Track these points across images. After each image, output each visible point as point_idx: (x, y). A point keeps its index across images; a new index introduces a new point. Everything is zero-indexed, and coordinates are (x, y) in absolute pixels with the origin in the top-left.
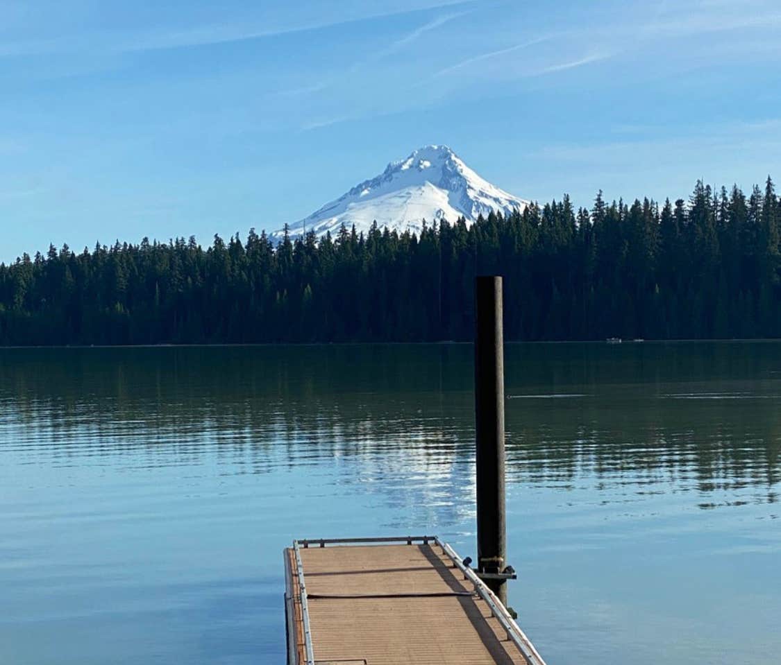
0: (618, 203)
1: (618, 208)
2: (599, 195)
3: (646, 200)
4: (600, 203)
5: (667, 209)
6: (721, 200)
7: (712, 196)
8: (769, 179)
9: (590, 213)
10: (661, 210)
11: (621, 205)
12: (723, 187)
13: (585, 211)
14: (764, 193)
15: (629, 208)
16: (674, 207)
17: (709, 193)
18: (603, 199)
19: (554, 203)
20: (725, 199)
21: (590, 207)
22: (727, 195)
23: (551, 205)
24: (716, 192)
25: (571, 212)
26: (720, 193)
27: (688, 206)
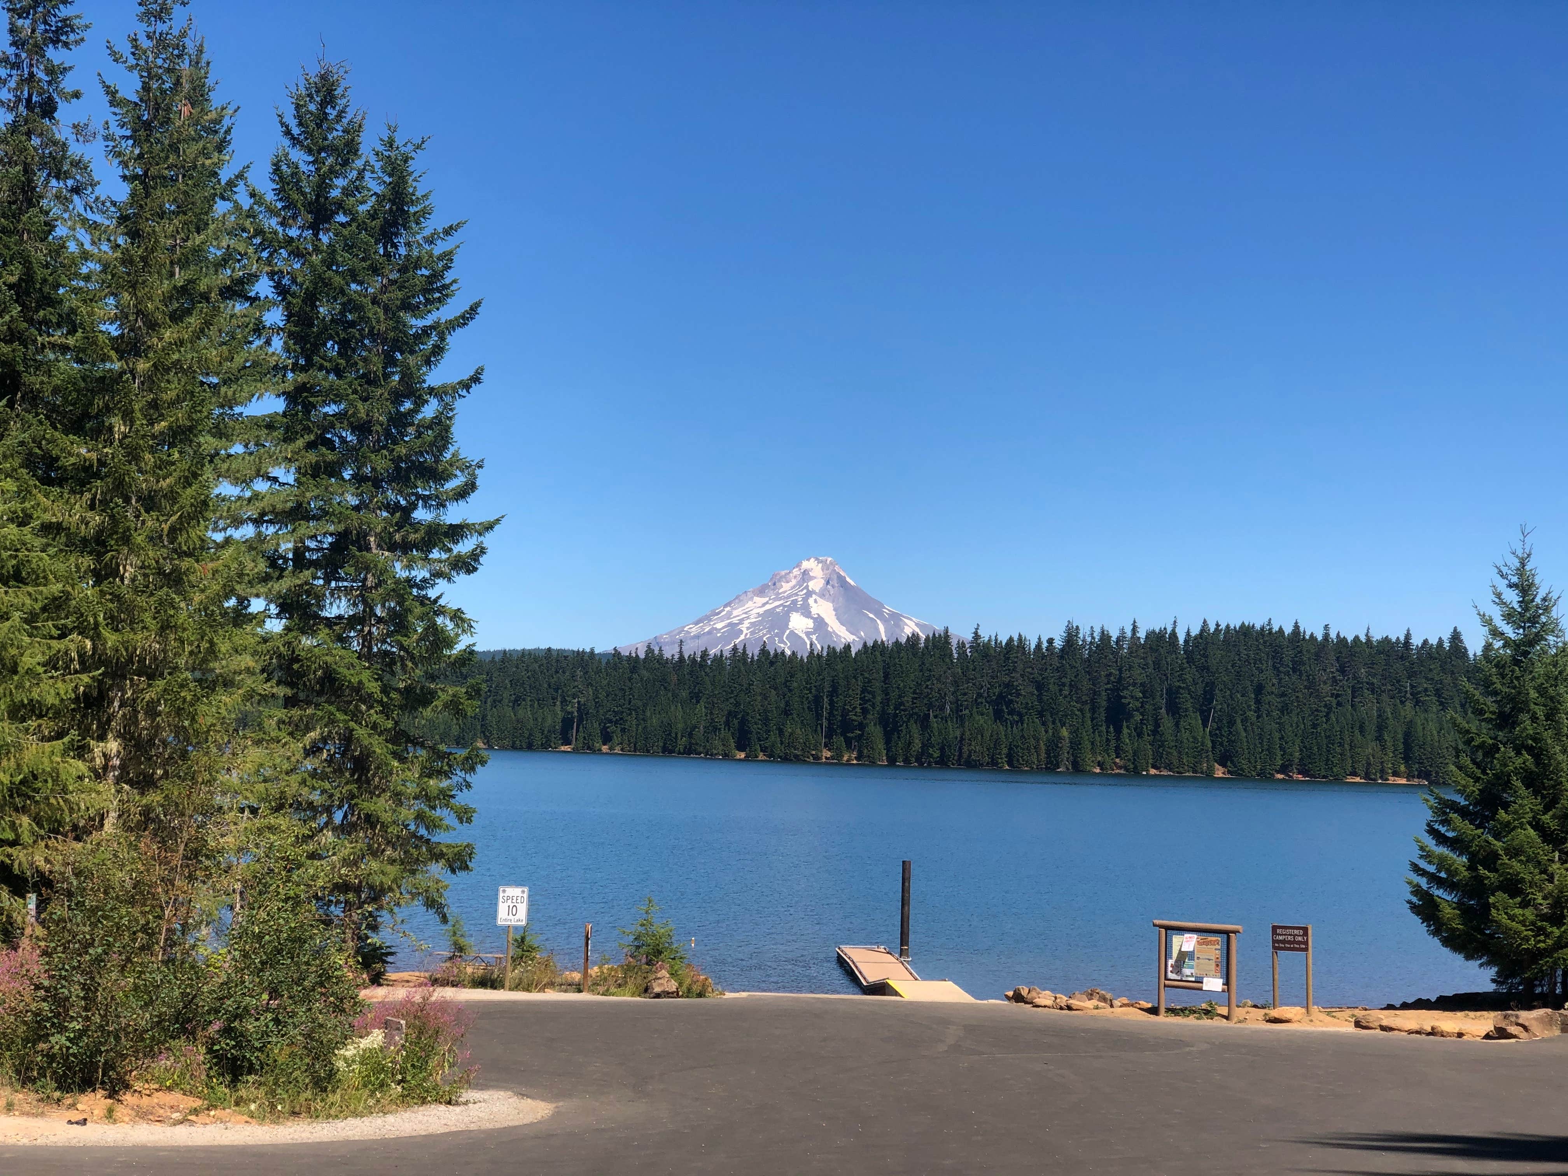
0: (993, 638)
1: (993, 643)
2: (977, 629)
3: (1020, 635)
4: (977, 636)
5: (1039, 646)
6: (1089, 639)
7: (1081, 635)
8: (1135, 622)
9: (967, 646)
10: (1033, 646)
11: (996, 640)
12: (1092, 627)
13: (963, 643)
14: (1129, 634)
15: (1004, 644)
16: (1045, 645)
17: (1078, 633)
18: (980, 632)
19: (934, 634)
20: (1093, 638)
21: (968, 637)
22: (1095, 635)
23: (931, 636)
24: (1084, 632)
25: (950, 643)
26: (1089, 633)
27: (1058, 644)
